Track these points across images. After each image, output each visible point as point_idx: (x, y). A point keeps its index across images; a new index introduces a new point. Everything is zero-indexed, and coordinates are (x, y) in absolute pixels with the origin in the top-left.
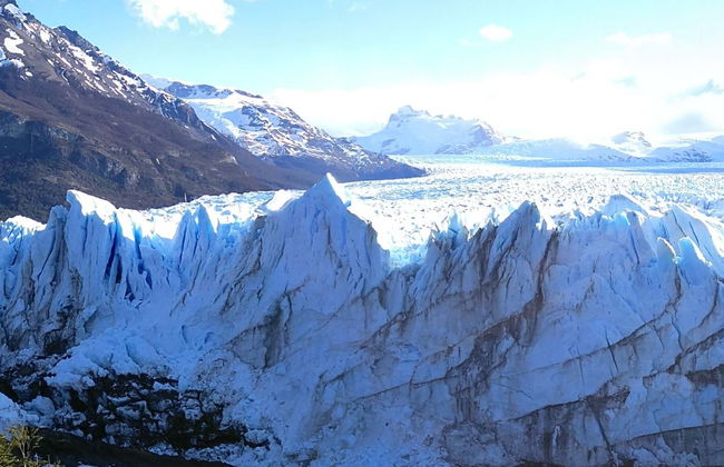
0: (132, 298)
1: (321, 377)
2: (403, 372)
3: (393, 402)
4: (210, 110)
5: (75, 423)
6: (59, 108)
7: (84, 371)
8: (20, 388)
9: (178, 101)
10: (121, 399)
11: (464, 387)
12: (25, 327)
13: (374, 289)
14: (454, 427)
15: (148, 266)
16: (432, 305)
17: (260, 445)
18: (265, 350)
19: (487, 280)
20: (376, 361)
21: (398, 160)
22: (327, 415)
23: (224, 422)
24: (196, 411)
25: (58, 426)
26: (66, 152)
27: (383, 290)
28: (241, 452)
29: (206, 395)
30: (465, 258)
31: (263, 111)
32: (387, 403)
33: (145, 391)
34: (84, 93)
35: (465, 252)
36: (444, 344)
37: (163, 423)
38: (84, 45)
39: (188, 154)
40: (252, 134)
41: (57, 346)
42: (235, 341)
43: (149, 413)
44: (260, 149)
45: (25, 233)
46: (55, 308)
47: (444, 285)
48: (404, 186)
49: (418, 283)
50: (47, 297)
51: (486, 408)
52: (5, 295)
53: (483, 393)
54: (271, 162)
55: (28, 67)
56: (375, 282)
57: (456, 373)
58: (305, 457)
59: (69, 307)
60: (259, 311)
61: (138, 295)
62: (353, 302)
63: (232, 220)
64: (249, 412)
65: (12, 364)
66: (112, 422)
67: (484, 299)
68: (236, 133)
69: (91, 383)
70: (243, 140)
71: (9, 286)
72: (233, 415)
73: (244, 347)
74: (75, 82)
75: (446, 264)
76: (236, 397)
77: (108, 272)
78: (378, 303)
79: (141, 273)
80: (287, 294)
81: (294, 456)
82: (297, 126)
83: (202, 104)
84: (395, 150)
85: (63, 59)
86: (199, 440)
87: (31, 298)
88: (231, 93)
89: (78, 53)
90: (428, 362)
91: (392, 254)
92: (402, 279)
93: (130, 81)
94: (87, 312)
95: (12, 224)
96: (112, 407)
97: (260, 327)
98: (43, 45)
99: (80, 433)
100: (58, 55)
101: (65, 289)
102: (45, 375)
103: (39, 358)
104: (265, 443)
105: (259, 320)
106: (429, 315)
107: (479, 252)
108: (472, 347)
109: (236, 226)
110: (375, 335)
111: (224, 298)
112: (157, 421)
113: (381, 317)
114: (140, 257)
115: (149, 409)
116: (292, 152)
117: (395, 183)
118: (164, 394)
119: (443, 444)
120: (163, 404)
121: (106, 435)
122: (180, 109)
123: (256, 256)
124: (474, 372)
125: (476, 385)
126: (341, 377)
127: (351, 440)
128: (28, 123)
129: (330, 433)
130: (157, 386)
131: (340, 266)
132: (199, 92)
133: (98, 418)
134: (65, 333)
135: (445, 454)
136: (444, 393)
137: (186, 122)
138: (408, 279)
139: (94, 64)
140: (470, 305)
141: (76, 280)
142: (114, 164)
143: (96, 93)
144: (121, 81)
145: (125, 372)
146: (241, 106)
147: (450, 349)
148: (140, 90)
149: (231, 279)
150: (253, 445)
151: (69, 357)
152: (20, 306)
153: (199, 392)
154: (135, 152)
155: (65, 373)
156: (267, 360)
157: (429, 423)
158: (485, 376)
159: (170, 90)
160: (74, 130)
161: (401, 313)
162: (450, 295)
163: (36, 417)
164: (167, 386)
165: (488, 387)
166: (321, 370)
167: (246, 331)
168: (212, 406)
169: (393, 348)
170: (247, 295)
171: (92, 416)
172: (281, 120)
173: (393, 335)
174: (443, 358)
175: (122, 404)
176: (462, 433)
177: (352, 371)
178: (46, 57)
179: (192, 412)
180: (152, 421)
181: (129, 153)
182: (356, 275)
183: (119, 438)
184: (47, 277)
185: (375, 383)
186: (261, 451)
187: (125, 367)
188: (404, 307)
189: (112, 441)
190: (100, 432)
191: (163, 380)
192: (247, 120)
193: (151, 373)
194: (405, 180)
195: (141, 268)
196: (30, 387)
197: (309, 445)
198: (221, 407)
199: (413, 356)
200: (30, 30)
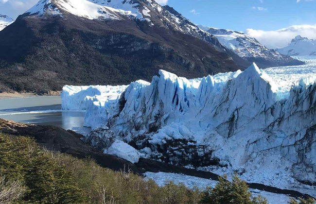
0: (182, 111)
1: (248, 141)
2: (279, 141)
3: (274, 153)
4: (224, 39)
5: (159, 157)
6: (165, 38)
7: (163, 138)
8: (139, 144)
9: (212, 36)
10: (175, 148)
11: (301, 149)
12: (142, 122)
13: (269, 108)
14: (297, 164)
15: (188, 99)
16: (290, 115)
17: (224, 166)
18: (228, 131)
19: (312, 106)
20: (269, 137)
21: (294, 58)
22: (250, 156)
23: (212, 157)
24: (202, 153)
25: (152, 158)
26: (167, 55)
27: (272, 109)
28: (217, 169)
29: (206, 147)
30: (304, 97)
31: (244, 39)
32: (272, 153)
33: (184, 145)
34: (175, 32)
35: (304, 95)
36: (295, 131)
37: (190, 157)
38: (176, 13)
39: (214, 57)
40: (239, 49)
41: (154, 129)
42: (218, 128)
43: (185, 153)
44: (242, 55)
45: (143, 86)
46: (154, 114)
47: (295, 107)
48: (295, 69)
49: (286, 106)
50: (151, 110)
51: (309, 158)
52: (134, 110)
53: (309, 152)
54: (246, 59)
55: (152, 21)
56: (270, 106)
57: (298, 143)
58: (241, 172)
59: (159, 114)
60: (227, 116)
61: (184, 110)
62: (261, 113)
63: (220, 82)
64: (221, 154)
65: (137, 135)
66: (172, 156)
67: (311, 113)
68: (234, 48)
69: (165, 142)
70: (236, 51)
71: (136, 106)
72: (215, 155)
73: (221, 130)
74: (171, 28)
75: (297, 99)
76: (217, 148)
77: (173, 101)
78: (270, 114)
79: (185, 101)
80: (237, 109)
81: (237, 171)
82: (257, 45)
83: (221, 37)
84: (293, 54)
85: (167, 19)
86: (203, 163)
87: (144, 111)
88: (232, 32)
89: (173, 17)
90: (288, 138)
91: (278, 94)
92: (280, 105)
93: (193, 27)
94: (165, 116)
95: (137, 83)
96: (172, 151)
97: (227, 122)
98: (158, 12)
99: (160, 160)
100: (165, 17)
101: (157, 107)
102: (148, 139)
103: (147, 133)
104: (226, 166)
105: (227, 119)
106: (289, 119)
107: (310, 94)
108: (305, 133)
109: (221, 84)
110: (269, 126)
111: (215, 111)
112: (188, 156)
113: (271, 119)
114: (185, 96)
115: (186, 152)
116: (255, 56)
117: (292, 67)
118: (191, 146)
119: (292, 171)
120: (190, 150)
121: (170, 161)
122: (212, 39)
123: (227, 95)
124: (305, 143)
125: (306, 148)
126: (255, 142)
127: (258, 166)
128: (152, 44)
129: (250, 163)
130: (189, 143)
131: (257, 99)
132: (220, 32)
133: (167, 155)
134: (157, 124)
135: (293, 175)
136: (293, 150)
137: (214, 44)
138: (282, 105)
139: (179, 21)
140: (305, 116)
141: (162, 104)
142: (185, 60)
143: (179, 32)
144: (190, 27)
145: (177, 138)
146: (236, 38)
147: (297, 133)
148: (197, 31)
149: (218, 104)
150: (222, 166)
151: (158, 132)
152: (140, 114)
153: (204, 146)
154: (194, 56)
155: (156, 138)
156: (229, 134)
157: (287, 162)
158: (310, 145)
159: (209, 31)
160: (170, 47)
161: (279, 118)
162: (298, 112)
163: (144, 155)
164: (192, 144)
165: (311, 150)
166: (248, 139)
167: (222, 124)
168: (208, 151)
169: (275, 132)
170: (223, 110)
171: (165, 154)
172: (251, 43)
173: (276, 127)
174: (294, 136)
175: (176, 150)
176: (299, 167)
177: (259, 139)
178: (159, 17)
179: (201, 153)
180: (186, 156)
181: (192, 56)
182: (262, 103)
183: (174, 162)
184: (151, 103)
185: (268, 145)
186: (224, 168)
187: (178, 136)
188: (280, 115)
189: (172, 163)
190: (167, 160)
191: (191, 141)
192: (238, 43)
193: (187, 138)
194: (296, 66)
195: (186, 100)
196: (143, 144)
197: (243, 167)
198: (211, 152)
199: (283, 135)
200: (153, 6)
